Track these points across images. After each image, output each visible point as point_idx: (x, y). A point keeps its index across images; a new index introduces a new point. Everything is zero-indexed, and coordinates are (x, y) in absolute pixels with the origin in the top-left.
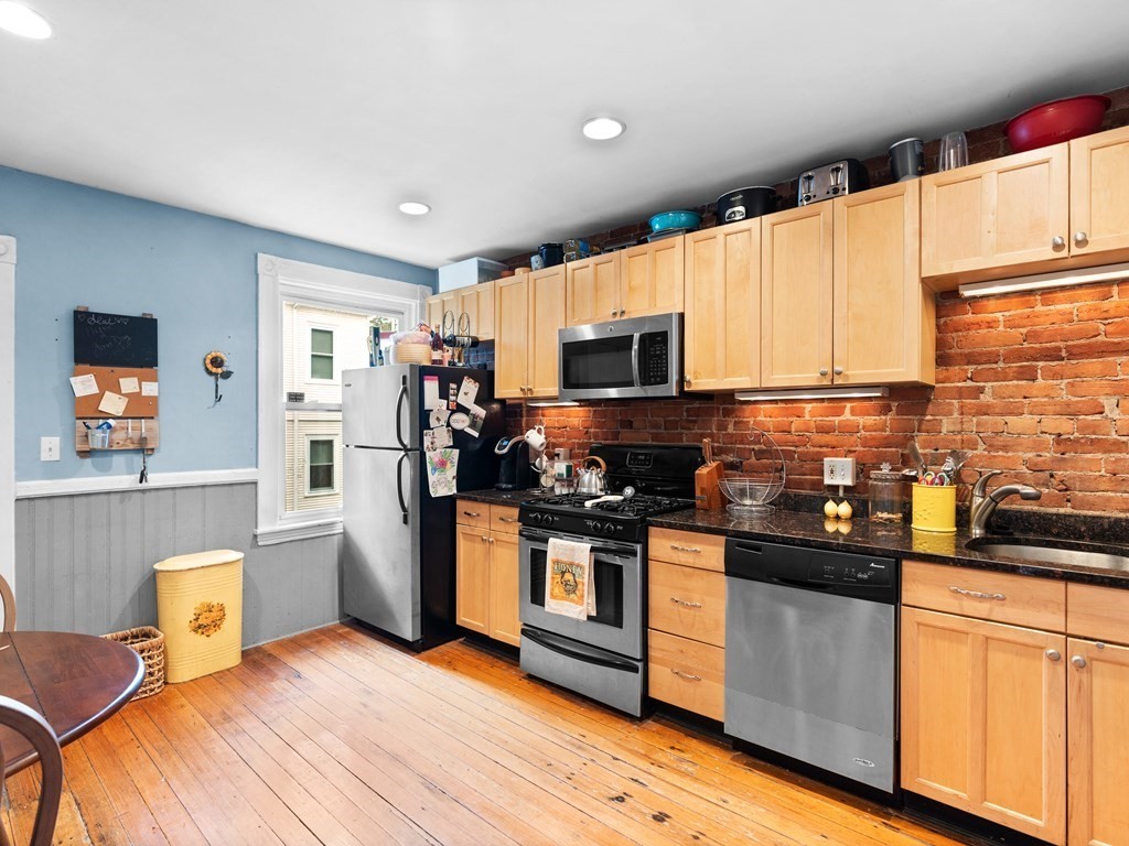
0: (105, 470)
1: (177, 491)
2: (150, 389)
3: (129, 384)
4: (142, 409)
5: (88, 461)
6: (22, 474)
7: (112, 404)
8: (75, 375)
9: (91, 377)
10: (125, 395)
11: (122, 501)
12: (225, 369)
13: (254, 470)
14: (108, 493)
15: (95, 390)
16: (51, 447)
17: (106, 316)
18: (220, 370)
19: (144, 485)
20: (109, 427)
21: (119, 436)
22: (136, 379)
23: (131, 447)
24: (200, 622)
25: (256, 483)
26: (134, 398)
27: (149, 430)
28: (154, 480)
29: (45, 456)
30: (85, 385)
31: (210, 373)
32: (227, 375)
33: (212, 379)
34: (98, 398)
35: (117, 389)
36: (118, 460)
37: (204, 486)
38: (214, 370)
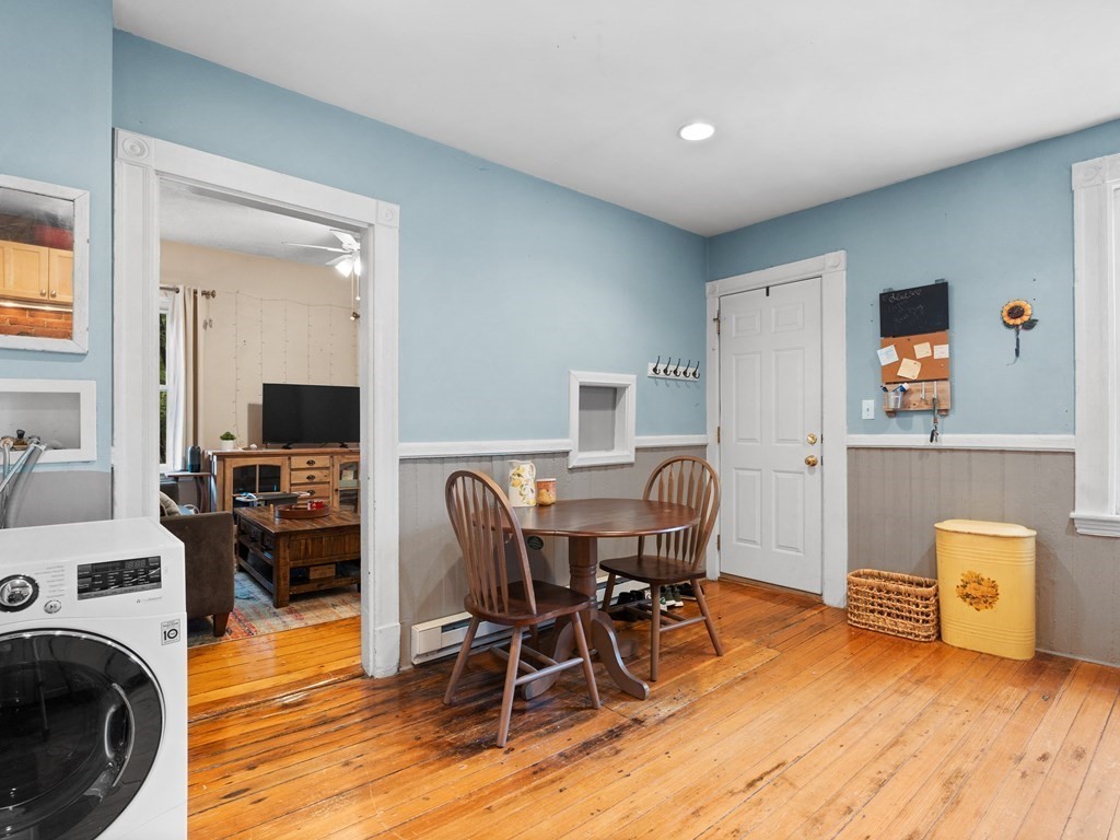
0: (907, 429)
1: (973, 454)
2: (941, 352)
3: (922, 350)
4: (935, 372)
5: (894, 420)
6: (852, 429)
7: (910, 369)
8: (883, 347)
9: (892, 348)
10: (919, 360)
11: (920, 458)
12: (1025, 318)
13: (1072, 436)
14: (910, 449)
15: (895, 358)
16: (869, 408)
17: (902, 292)
18: (1018, 321)
19: (934, 445)
20: (903, 390)
21: (914, 398)
22: (928, 344)
23: (926, 408)
24: (968, 590)
25: (1074, 453)
26: (927, 362)
27: (942, 391)
28: (947, 440)
29: (865, 416)
30: (888, 355)
31: (1007, 325)
32: (1030, 325)
33: (1012, 332)
34: (897, 365)
35: (912, 356)
36: (917, 420)
37: (1002, 451)
38: (1011, 322)
